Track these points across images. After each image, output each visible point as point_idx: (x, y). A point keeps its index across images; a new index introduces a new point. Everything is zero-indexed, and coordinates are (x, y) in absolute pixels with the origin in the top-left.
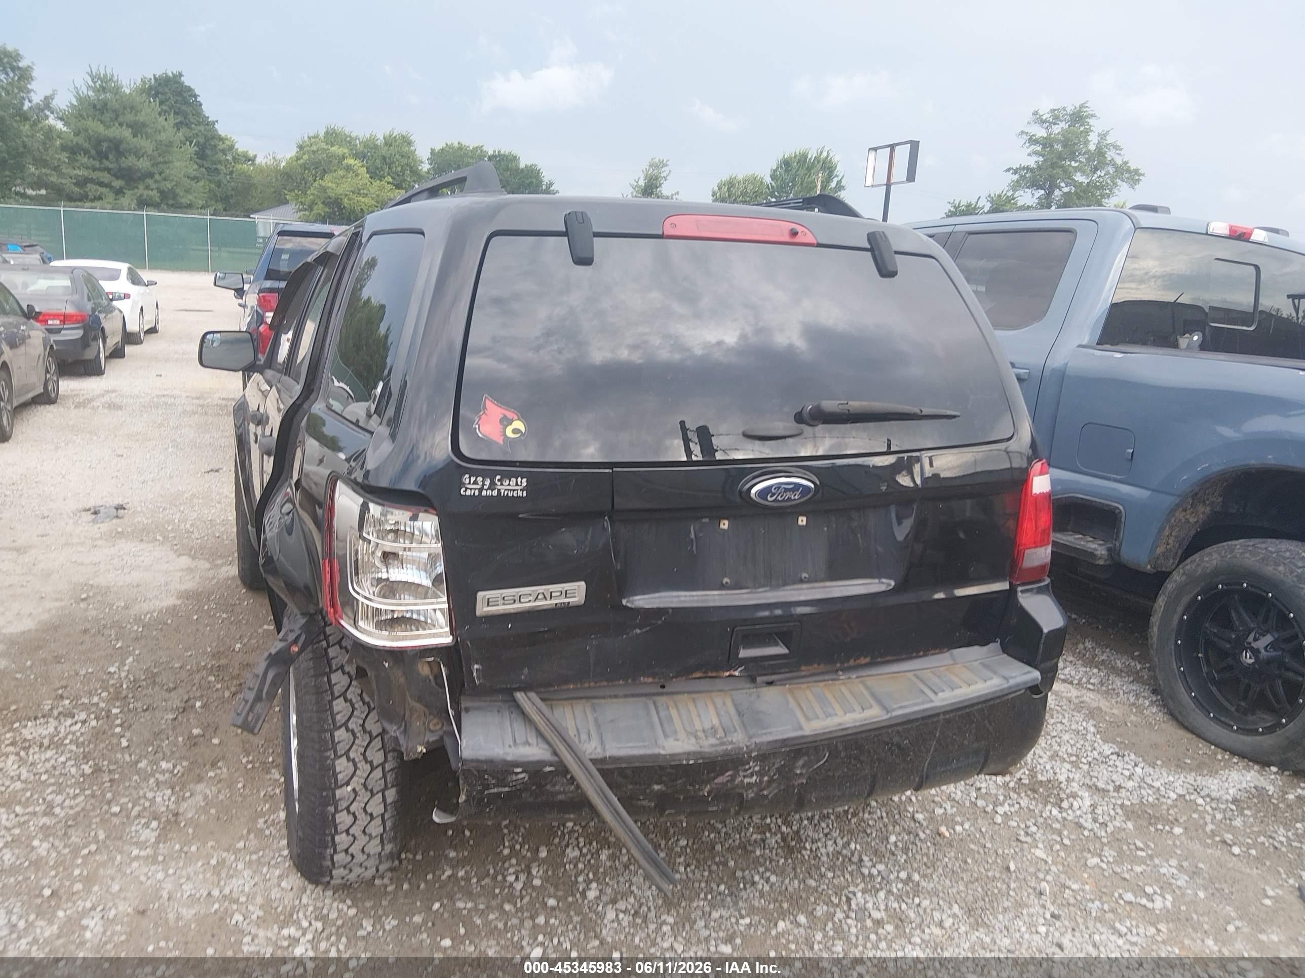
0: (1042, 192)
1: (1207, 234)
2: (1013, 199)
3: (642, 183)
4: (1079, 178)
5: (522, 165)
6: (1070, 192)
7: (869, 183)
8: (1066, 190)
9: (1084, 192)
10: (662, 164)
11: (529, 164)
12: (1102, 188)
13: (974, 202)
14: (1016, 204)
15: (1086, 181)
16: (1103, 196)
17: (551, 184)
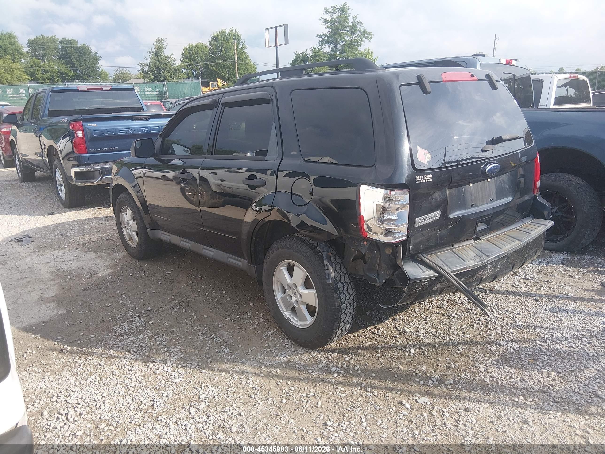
0: (333, 45)
1: (500, 63)
2: (321, 49)
3: (154, 50)
4: (347, 38)
5: (79, 45)
6: (344, 45)
7: (267, 45)
8: (342, 44)
9: (350, 44)
10: (163, 40)
11: (82, 44)
12: (357, 42)
13: (305, 52)
14: (323, 51)
15: (350, 39)
16: (357, 45)
17: (96, 53)
